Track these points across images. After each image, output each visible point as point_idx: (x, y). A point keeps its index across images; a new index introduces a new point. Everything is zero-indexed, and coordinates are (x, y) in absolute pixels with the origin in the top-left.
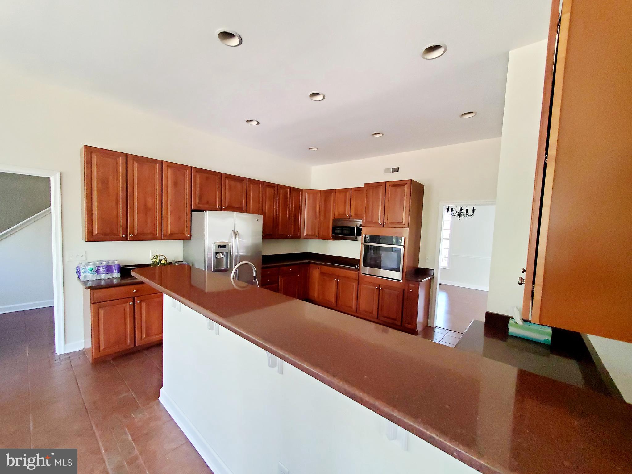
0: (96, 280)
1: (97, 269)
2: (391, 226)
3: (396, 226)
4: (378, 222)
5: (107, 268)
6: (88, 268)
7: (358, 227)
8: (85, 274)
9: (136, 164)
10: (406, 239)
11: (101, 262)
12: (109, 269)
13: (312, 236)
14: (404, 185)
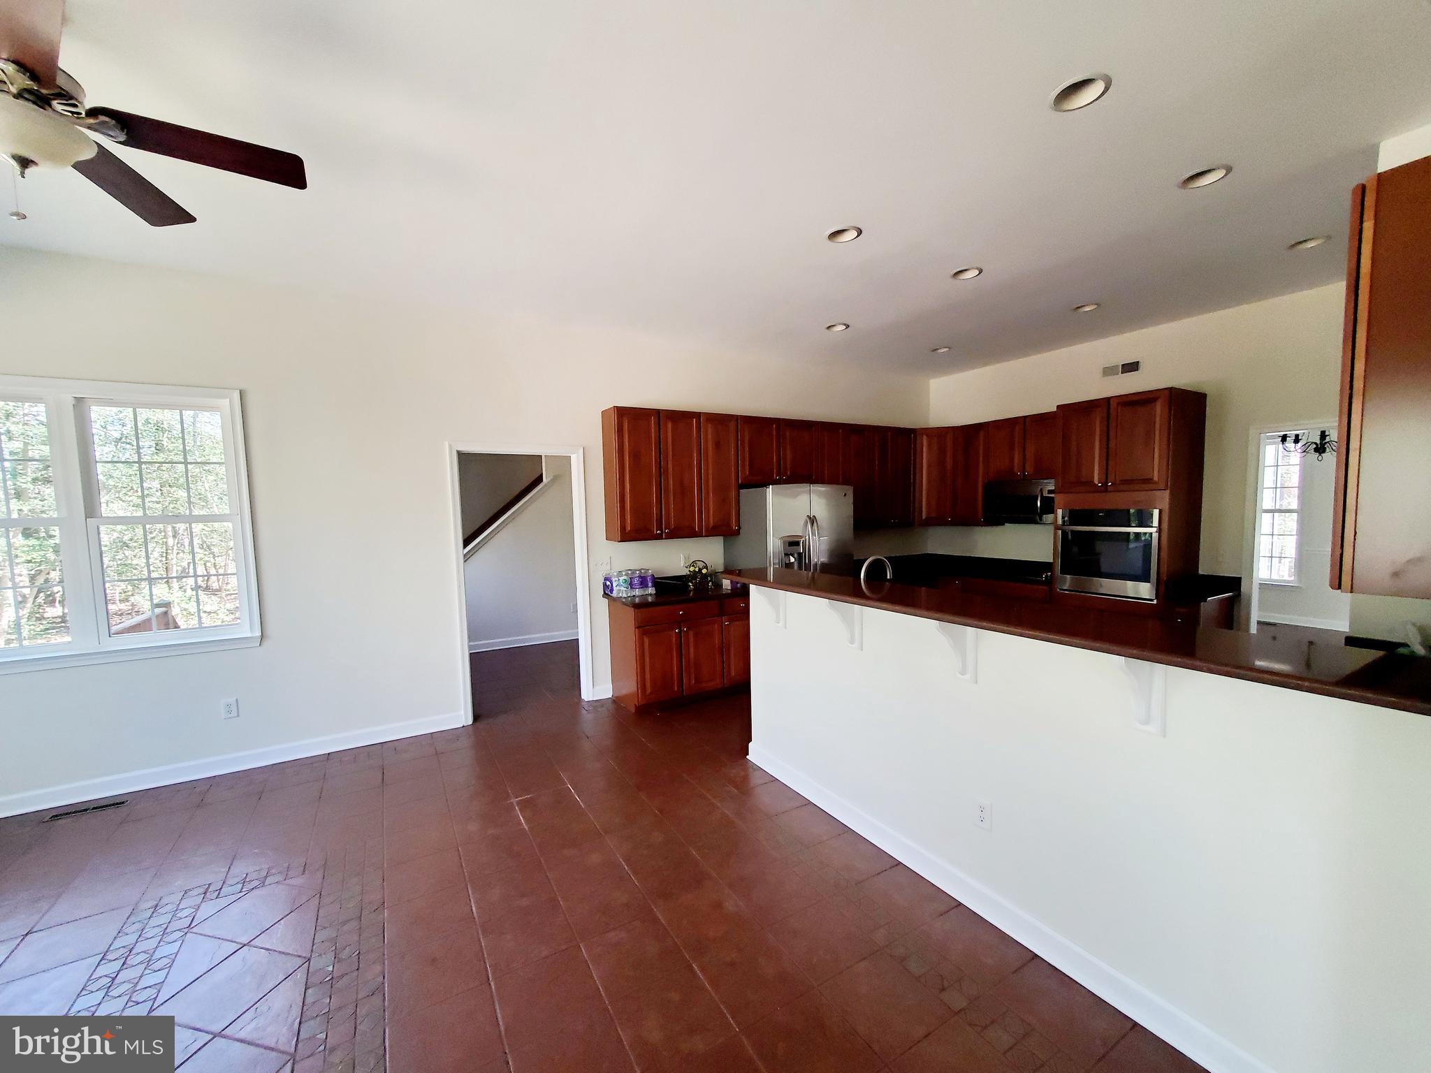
0: (630, 596)
1: (630, 580)
2: (1122, 487)
3: (1137, 487)
4: (1093, 482)
5: (641, 580)
6: (621, 579)
7: (1045, 494)
8: (618, 588)
10: (1163, 513)
11: (634, 571)
12: (643, 582)
13: (938, 520)
14: (1153, 401)
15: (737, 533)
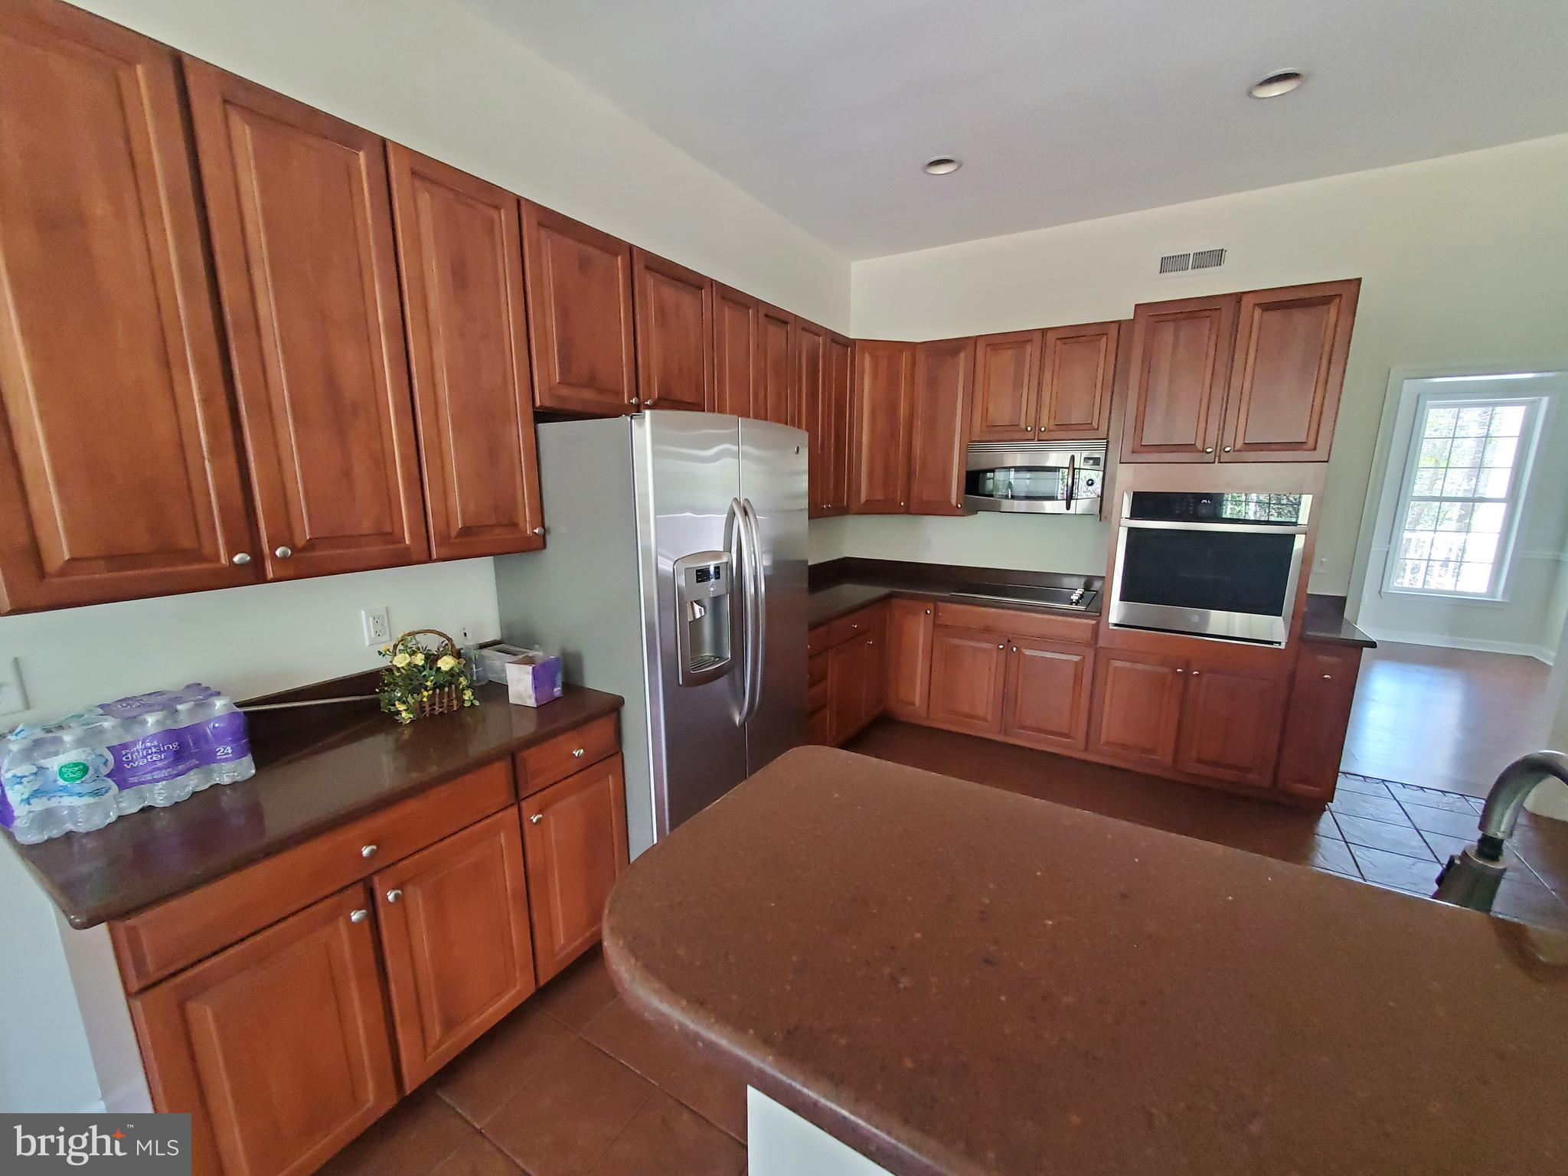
0: (120, 818)
1: (110, 758)
2: (1249, 456)
3: (1275, 456)
4: (1194, 446)
5: (174, 746)
9: (244, 133)
10: (1315, 501)
14: (1326, 300)
15: (539, 544)
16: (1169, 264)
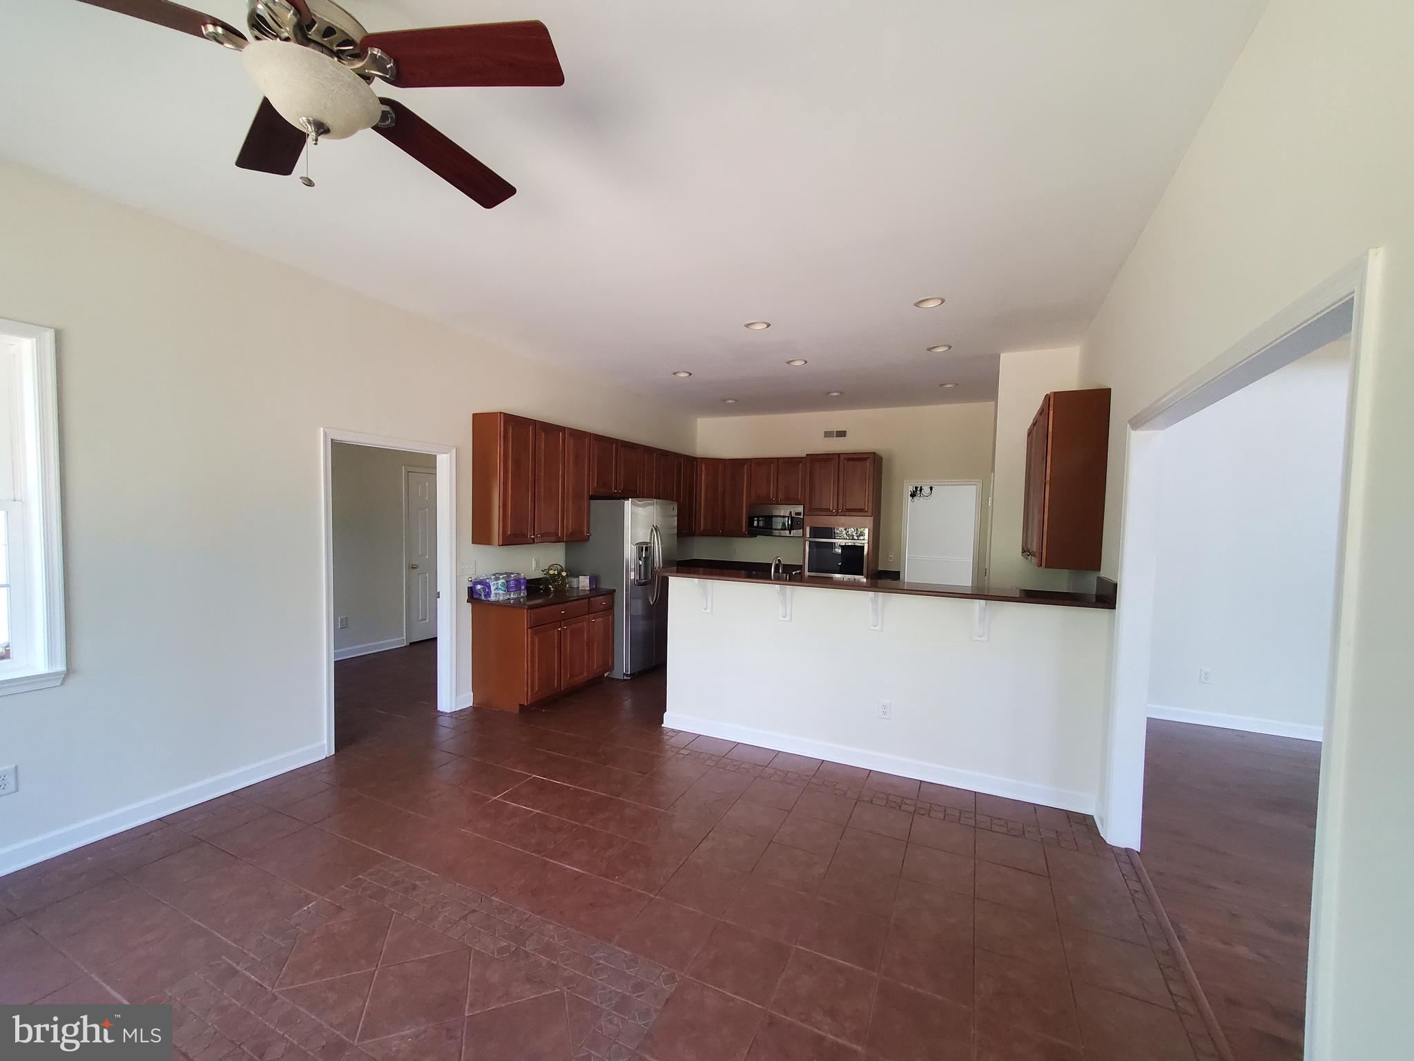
2: (847, 513)
3: (856, 514)
4: (829, 509)
6: (499, 582)
7: (794, 515)
8: (496, 591)
10: (870, 531)
11: (506, 575)
12: (517, 585)
13: (711, 533)
14: (865, 459)
15: (587, 539)
16: (828, 434)
